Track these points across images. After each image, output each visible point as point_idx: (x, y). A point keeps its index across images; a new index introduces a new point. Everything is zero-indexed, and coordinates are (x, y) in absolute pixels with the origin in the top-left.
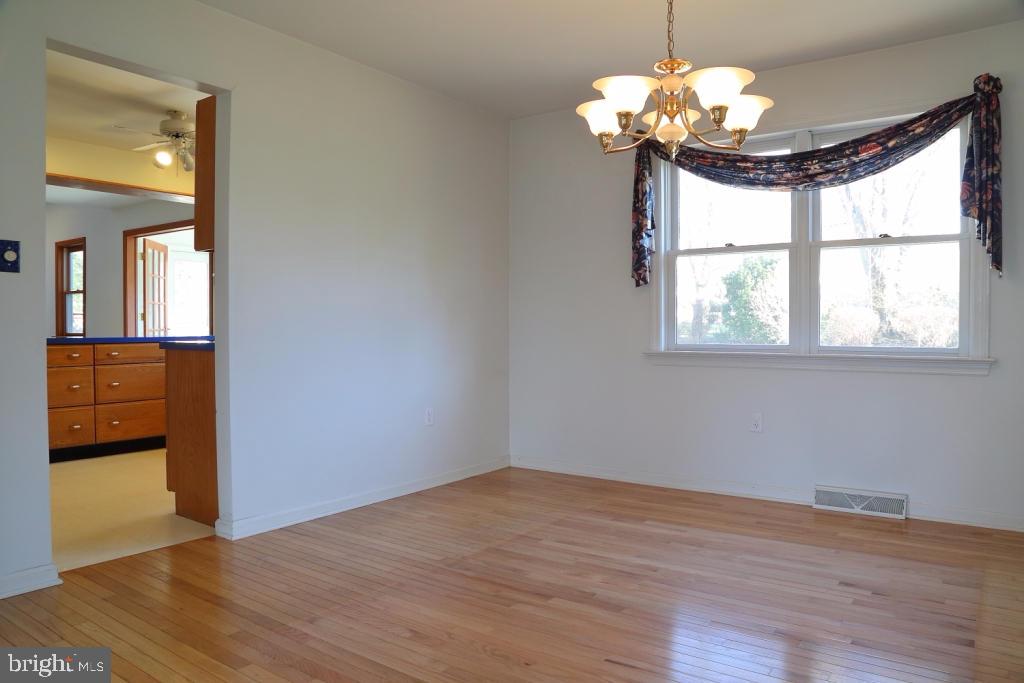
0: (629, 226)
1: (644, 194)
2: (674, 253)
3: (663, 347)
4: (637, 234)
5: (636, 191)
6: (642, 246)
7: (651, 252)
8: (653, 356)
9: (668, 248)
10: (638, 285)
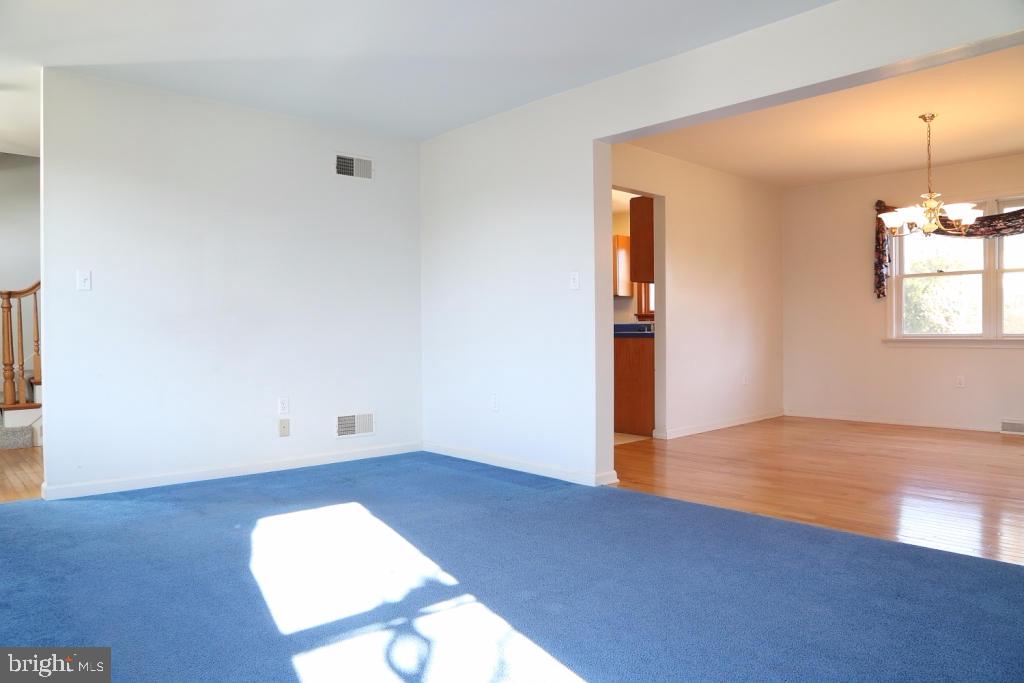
0: (872, 260)
1: (884, 241)
2: (902, 276)
3: (894, 336)
4: (879, 264)
5: (877, 239)
6: (882, 273)
7: (887, 276)
8: (886, 342)
9: (898, 273)
10: (879, 297)
